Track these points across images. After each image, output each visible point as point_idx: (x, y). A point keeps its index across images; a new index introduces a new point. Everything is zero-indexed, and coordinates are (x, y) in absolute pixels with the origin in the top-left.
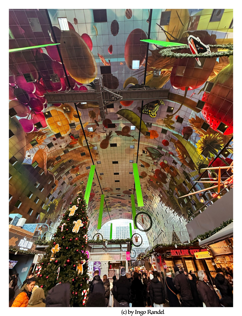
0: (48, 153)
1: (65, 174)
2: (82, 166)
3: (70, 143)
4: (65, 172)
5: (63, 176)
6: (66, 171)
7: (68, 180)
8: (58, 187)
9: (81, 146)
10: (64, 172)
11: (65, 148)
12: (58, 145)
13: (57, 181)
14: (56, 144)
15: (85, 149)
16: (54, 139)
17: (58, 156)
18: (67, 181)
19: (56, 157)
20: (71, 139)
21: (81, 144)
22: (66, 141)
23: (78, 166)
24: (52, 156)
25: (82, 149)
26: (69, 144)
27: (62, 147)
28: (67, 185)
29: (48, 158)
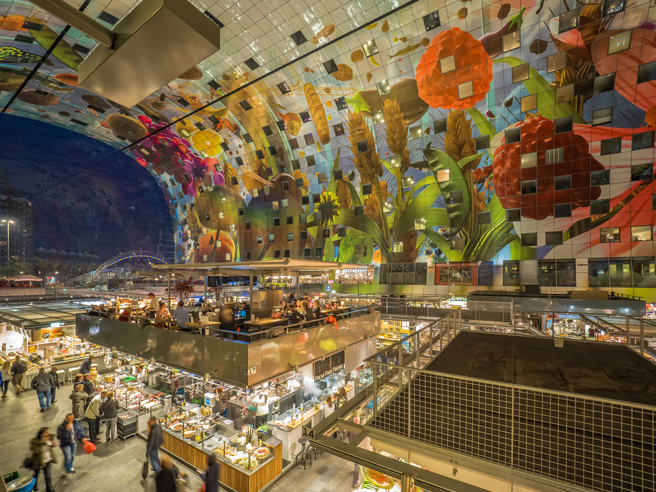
0: (248, 169)
1: (293, 148)
2: (279, 106)
3: (230, 129)
4: (288, 148)
5: (294, 156)
6: (287, 146)
7: (309, 147)
8: (308, 175)
9: (229, 111)
10: (289, 151)
11: (241, 139)
12: (239, 150)
13: (297, 173)
14: (237, 152)
15: (231, 104)
16: (231, 153)
17: (255, 154)
18: (309, 151)
19: (256, 158)
20: (224, 129)
21: (223, 112)
22: (229, 136)
23: (281, 115)
24: (254, 165)
25: (233, 108)
26: (233, 132)
27: (241, 144)
28: (321, 153)
29: (255, 172)
